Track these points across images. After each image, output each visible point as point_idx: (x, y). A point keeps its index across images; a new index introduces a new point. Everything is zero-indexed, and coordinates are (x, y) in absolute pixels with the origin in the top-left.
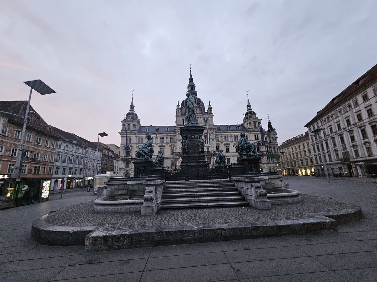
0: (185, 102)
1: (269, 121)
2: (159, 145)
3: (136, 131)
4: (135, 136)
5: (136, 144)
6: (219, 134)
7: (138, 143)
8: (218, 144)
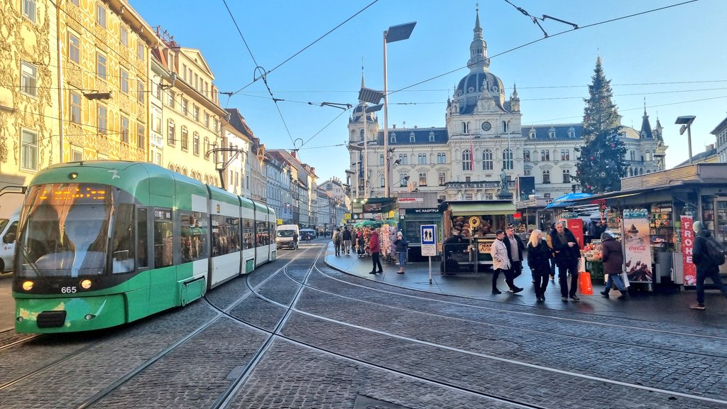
0: (467, 80)
1: (645, 113)
2: (417, 167)
3: (376, 143)
4: (375, 152)
5: (378, 166)
6: (530, 147)
7: (379, 164)
8: (527, 166)
